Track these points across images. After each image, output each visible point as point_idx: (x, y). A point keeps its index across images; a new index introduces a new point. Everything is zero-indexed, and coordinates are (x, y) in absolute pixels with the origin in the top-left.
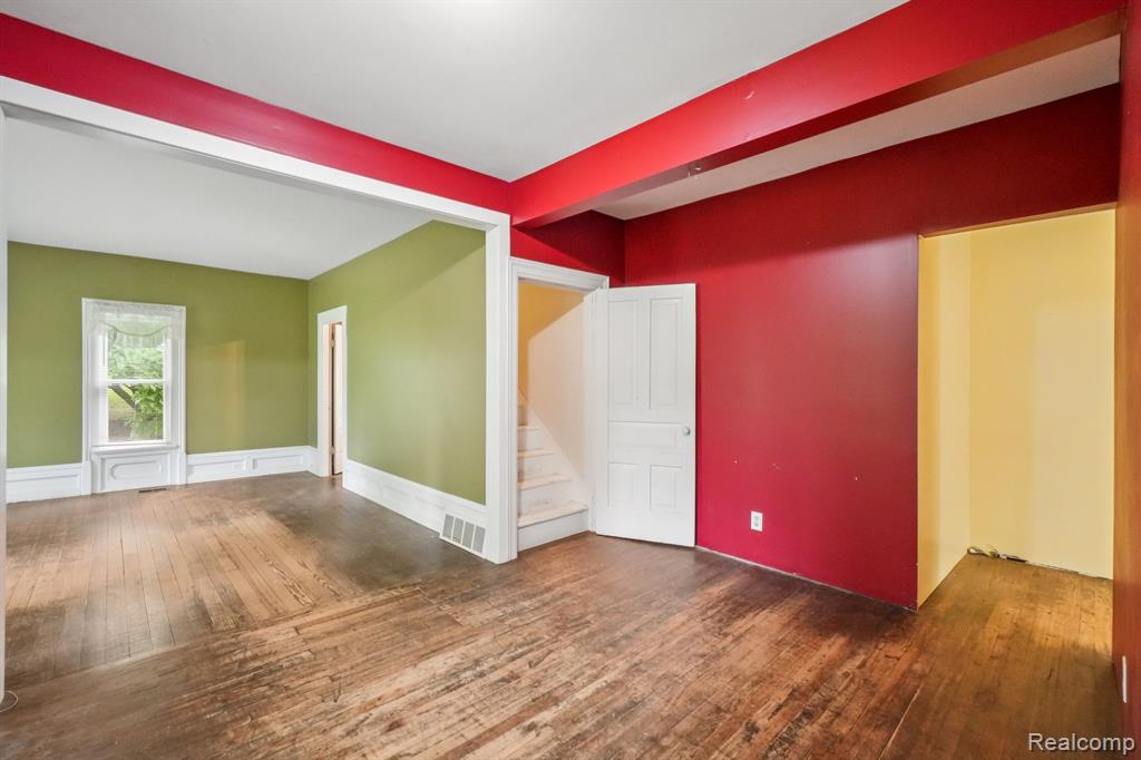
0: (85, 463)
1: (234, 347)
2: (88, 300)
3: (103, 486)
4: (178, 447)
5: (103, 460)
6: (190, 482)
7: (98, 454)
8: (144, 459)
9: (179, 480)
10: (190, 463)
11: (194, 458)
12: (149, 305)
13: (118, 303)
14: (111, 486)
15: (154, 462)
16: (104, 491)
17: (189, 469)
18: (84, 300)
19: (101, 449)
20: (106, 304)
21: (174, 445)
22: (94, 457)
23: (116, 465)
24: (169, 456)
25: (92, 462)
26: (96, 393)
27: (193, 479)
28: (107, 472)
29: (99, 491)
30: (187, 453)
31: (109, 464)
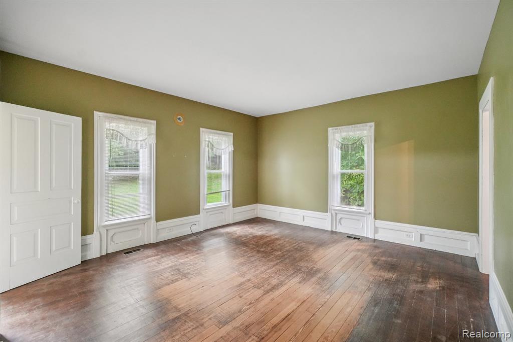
0: (329, 214)
3: (336, 229)
4: (369, 214)
5: (336, 214)
6: (376, 238)
7: (334, 210)
8: (354, 217)
9: (371, 236)
10: (376, 225)
11: (379, 223)
12: (353, 126)
13: (341, 127)
14: (339, 229)
15: (358, 220)
16: (336, 231)
17: (376, 230)
18: (329, 129)
19: (335, 208)
20: (336, 130)
21: (368, 212)
22: (333, 212)
23: (342, 218)
24: (365, 218)
25: (332, 214)
26: (333, 177)
27: (378, 237)
28: (338, 221)
29: (334, 230)
30: (375, 218)
31: (339, 216)
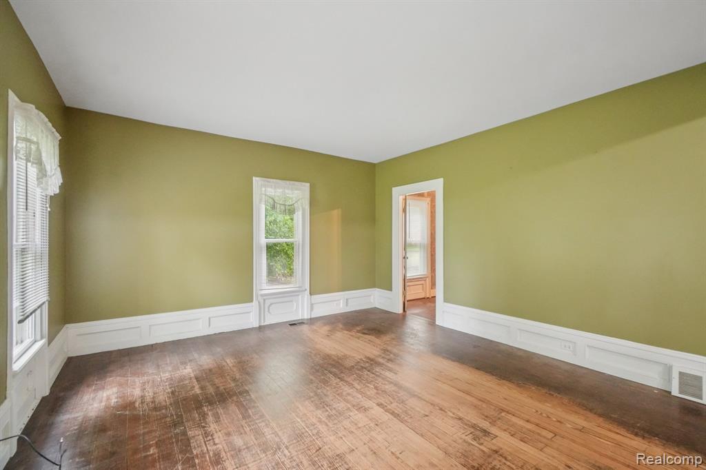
0: (255, 303)
1: (336, 213)
2: (257, 178)
3: (264, 321)
4: (306, 290)
5: (264, 300)
6: (312, 317)
7: (262, 295)
8: (286, 299)
9: (306, 315)
10: (313, 302)
11: (318, 298)
12: (291, 182)
13: (274, 180)
14: (270, 320)
15: (292, 301)
16: (265, 325)
17: (312, 307)
18: (254, 178)
19: (263, 292)
20: (268, 182)
21: (302, 288)
22: (259, 298)
23: (271, 304)
24: (300, 297)
25: (259, 302)
27: (316, 314)
28: (266, 310)
29: (263, 324)
30: (311, 294)
31: (268, 302)
